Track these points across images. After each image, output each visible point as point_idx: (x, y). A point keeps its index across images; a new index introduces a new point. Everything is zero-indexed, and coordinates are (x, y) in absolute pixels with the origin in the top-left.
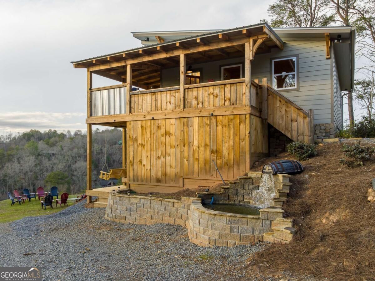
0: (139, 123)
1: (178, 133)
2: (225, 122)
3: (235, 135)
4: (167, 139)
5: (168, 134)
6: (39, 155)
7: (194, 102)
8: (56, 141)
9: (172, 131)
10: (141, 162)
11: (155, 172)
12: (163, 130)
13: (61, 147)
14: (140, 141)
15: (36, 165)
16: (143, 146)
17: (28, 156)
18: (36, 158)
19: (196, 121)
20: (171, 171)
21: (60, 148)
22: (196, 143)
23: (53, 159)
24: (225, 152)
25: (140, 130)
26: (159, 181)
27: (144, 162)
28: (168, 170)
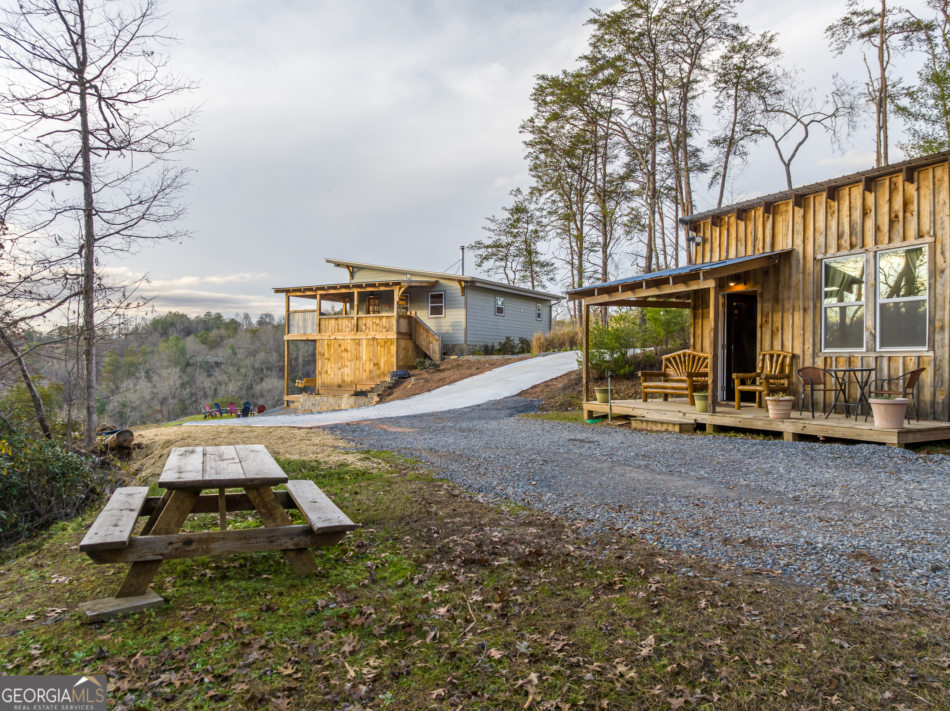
0: (326, 342)
1: (353, 350)
2: (382, 343)
3: (388, 353)
4: (345, 355)
5: (346, 350)
6: (188, 364)
7: (364, 328)
8: (221, 337)
9: (349, 349)
10: (327, 372)
11: (337, 380)
12: (343, 348)
13: (233, 348)
14: (326, 356)
15: (183, 386)
16: (329, 359)
17: (167, 368)
18: (183, 371)
19: (364, 342)
20: (348, 379)
21: (229, 351)
22: (364, 358)
23: (217, 372)
24: (382, 365)
25: (326, 347)
26: (339, 386)
27: (329, 372)
28: (346, 378)
